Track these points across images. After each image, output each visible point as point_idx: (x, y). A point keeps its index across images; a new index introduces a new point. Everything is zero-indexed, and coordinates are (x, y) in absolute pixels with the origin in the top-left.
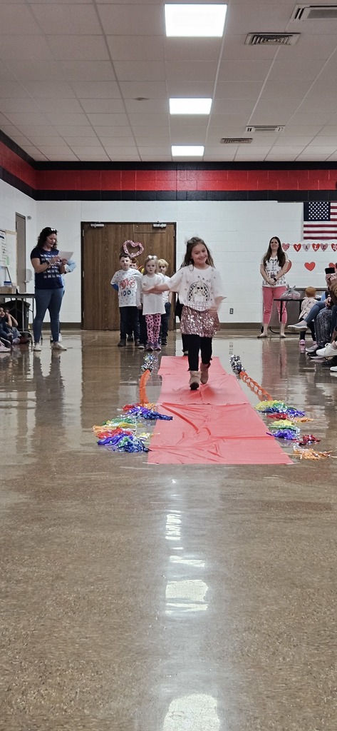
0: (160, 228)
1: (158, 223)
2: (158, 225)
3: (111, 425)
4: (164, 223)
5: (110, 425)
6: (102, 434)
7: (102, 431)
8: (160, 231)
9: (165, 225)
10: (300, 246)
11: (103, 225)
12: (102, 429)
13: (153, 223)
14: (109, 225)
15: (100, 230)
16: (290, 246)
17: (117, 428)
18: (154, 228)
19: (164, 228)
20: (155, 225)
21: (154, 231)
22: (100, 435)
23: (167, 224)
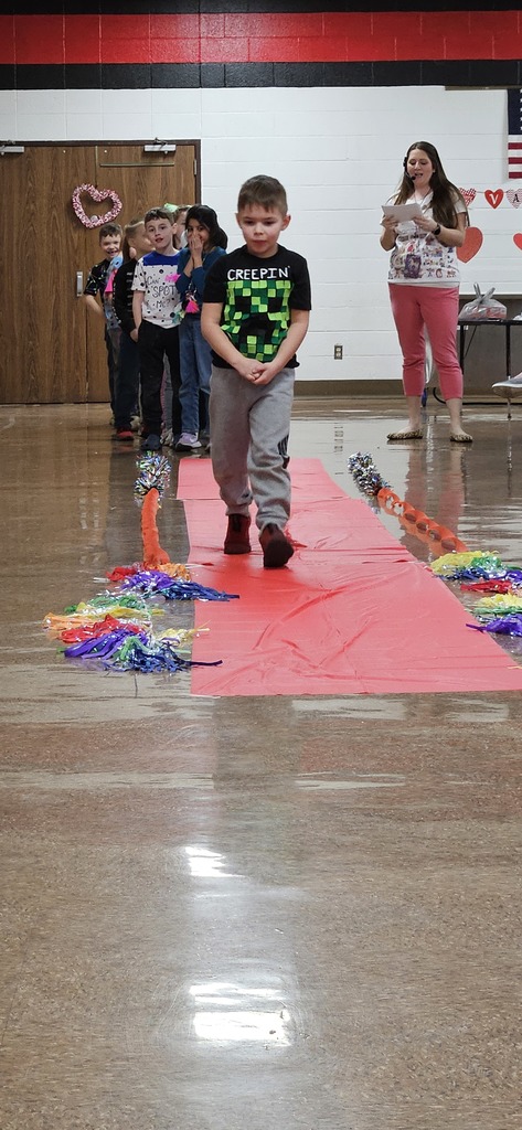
0: (161, 154)
1: (155, 143)
2: (157, 148)
3: (88, 613)
4: (170, 142)
5: (86, 613)
6: (72, 633)
7: (69, 627)
8: (161, 161)
9: (172, 148)
10: (500, 194)
11: (21, 149)
12: (68, 622)
13: (142, 143)
14: (35, 149)
15: (15, 161)
16: (477, 196)
17: (108, 617)
18: (146, 154)
19: (171, 154)
20: (148, 148)
21: (146, 162)
22: (67, 636)
23: (179, 143)
